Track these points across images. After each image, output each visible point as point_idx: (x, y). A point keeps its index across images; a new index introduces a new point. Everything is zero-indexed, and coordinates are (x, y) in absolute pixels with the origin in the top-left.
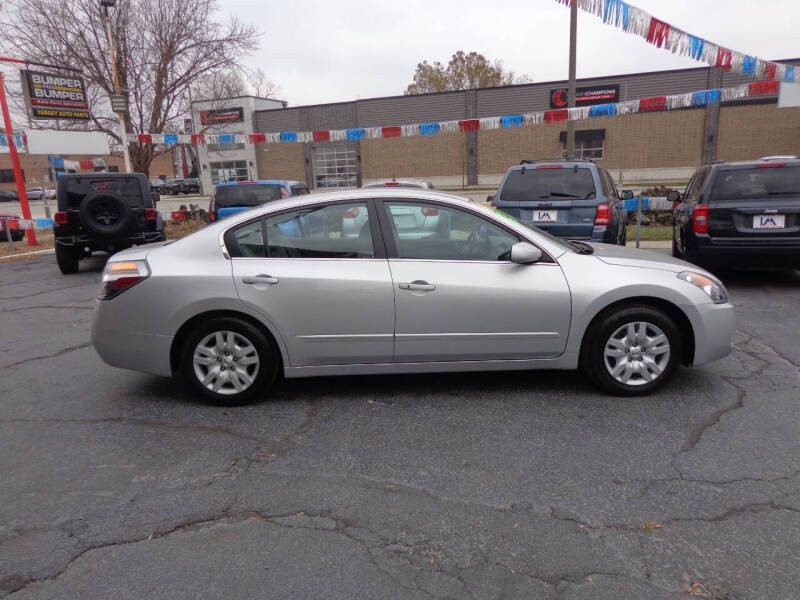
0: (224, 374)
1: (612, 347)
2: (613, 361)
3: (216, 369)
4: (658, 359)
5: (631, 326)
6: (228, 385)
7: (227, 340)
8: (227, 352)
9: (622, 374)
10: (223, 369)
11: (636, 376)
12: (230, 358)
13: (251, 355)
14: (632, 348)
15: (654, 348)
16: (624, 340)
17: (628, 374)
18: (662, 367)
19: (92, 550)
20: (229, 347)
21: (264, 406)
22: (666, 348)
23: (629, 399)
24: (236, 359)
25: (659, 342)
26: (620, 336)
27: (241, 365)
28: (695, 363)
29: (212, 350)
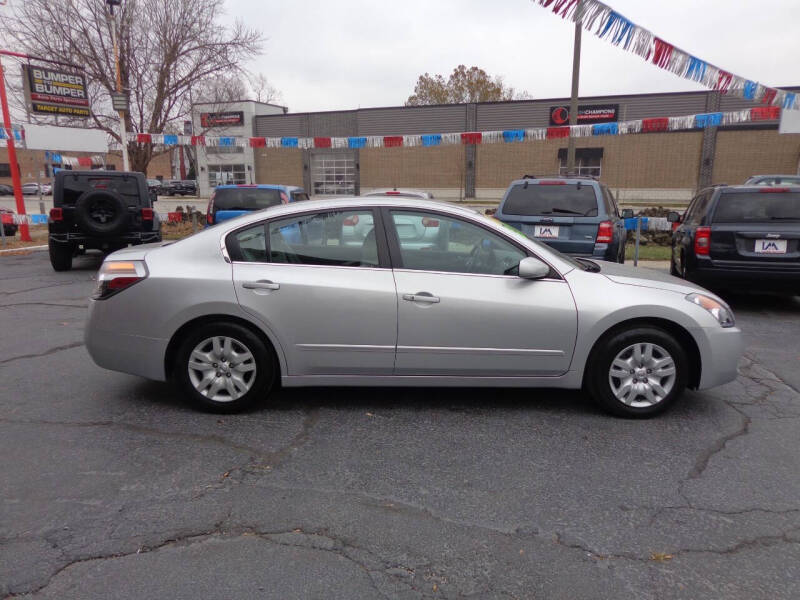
0: (220, 381)
1: (617, 368)
2: (618, 382)
3: (211, 375)
4: (664, 381)
5: (637, 347)
6: (223, 392)
7: (224, 346)
8: (223, 358)
9: (626, 395)
10: (218, 375)
11: (640, 397)
12: (227, 364)
13: (248, 362)
14: (638, 370)
15: (660, 370)
16: (629, 361)
17: (632, 396)
18: (667, 390)
19: (77, 563)
20: (226, 354)
21: (259, 415)
22: (672, 370)
23: (634, 421)
24: (232, 365)
25: (665, 364)
26: (626, 356)
27: (237, 372)
28: (700, 387)
29: (208, 355)
